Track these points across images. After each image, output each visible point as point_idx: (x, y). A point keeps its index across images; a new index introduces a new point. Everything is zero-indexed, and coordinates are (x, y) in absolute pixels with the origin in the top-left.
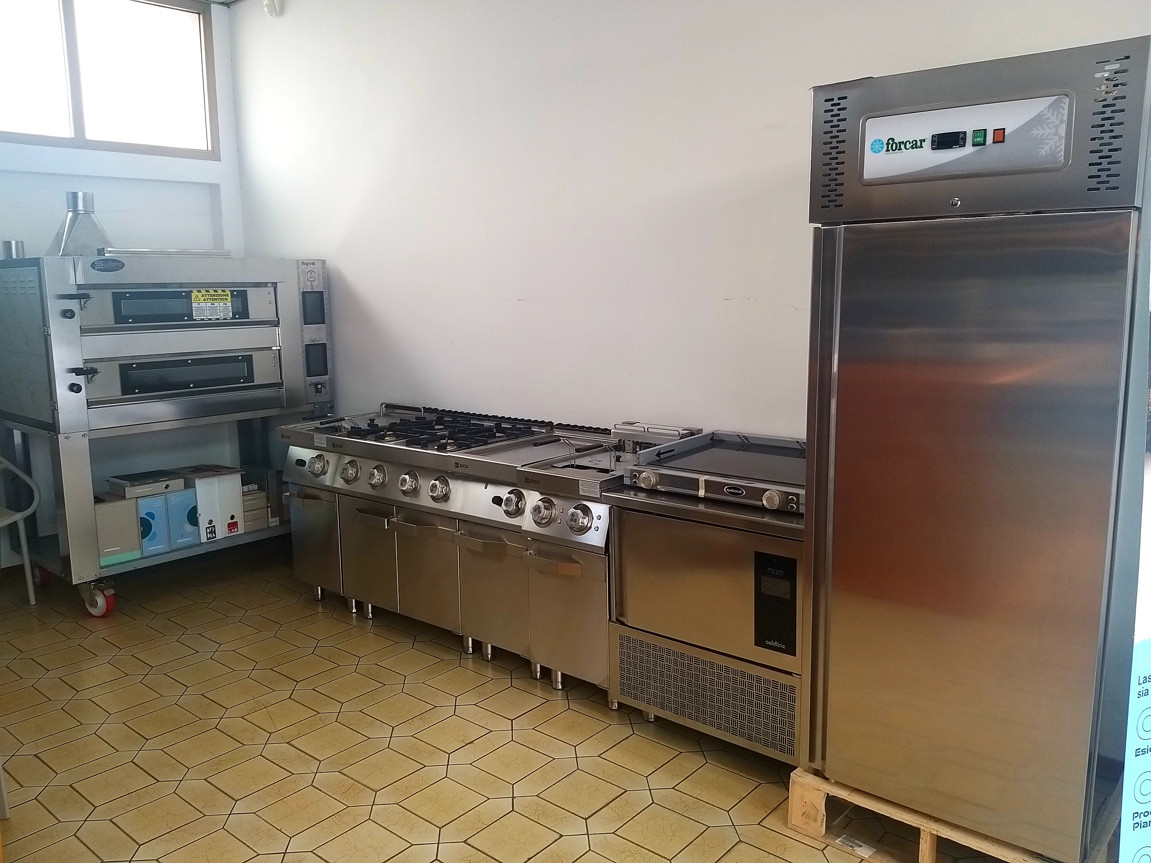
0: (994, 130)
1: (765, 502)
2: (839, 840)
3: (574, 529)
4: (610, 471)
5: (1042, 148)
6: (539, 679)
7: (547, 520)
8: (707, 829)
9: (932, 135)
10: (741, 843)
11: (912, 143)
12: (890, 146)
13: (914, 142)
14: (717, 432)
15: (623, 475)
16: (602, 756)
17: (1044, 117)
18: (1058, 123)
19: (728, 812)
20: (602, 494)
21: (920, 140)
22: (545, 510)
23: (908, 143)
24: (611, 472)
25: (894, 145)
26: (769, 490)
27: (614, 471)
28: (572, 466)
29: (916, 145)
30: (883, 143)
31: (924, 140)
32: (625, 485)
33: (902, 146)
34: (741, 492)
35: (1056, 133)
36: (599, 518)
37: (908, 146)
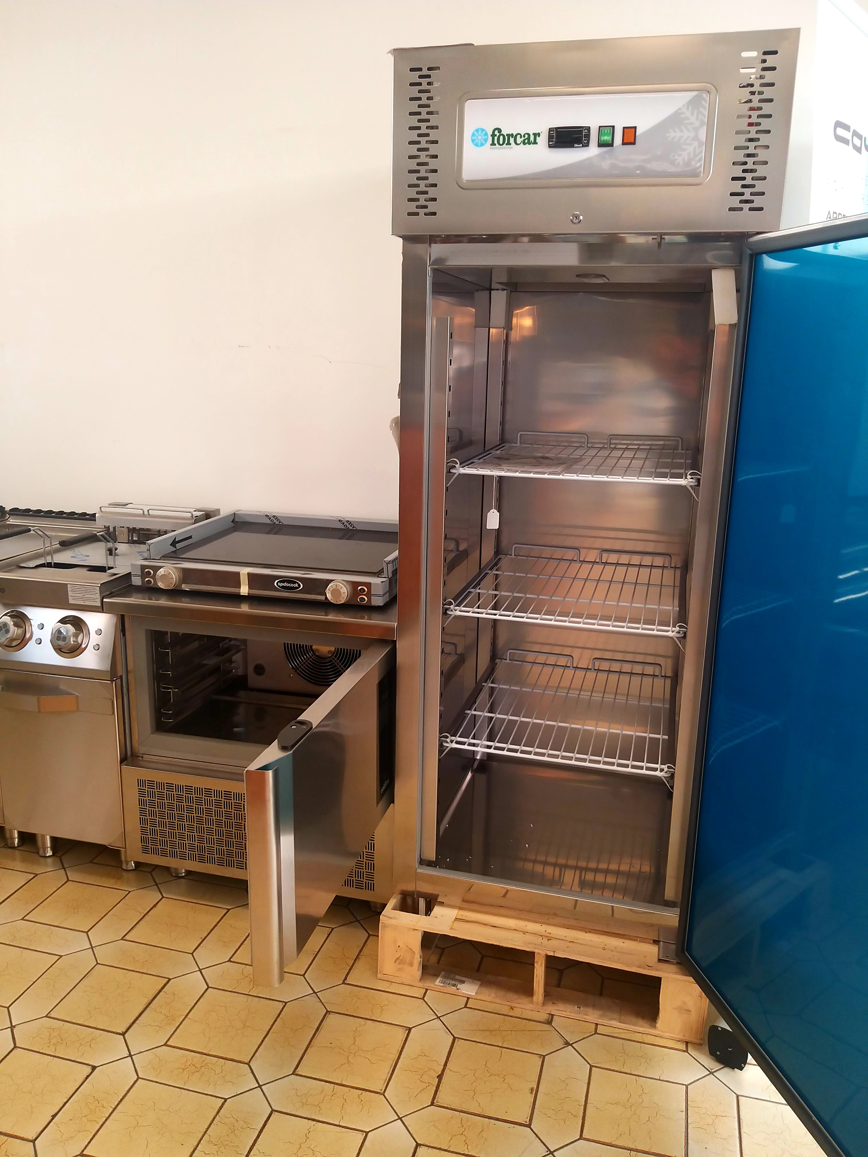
0: (624, 128)
1: (329, 596)
2: (438, 980)
3: (62, 650)
4: (107, 568)
5: (680, 155)
6: (17, 847)
7: (20, 641)
8: (284, 1006)
9: (549, 129)
10: (330, 1014)
11: (524, 136)
12: (496, 138)
13: (526, 136)
14: (238, 512)
15: (131, 572)
16: (127, 938)
17: (683, 116)
18: (697, 124)
19: (304, 975)
20: (105, 600)
21: (533, 134)
22: (16, 628)
23: (519, 136)
24: (108, 570)
25: (501, 137)
26: (333, 580)
27: (112, 568)
28: (49, 565)
29: (530, 140)
30: (486, 134)
31: (539, 135)
32: (134, 587)
33: (512, 140)
34: (297, 585)
35: (696, 138)
36: (99, 632)
37: (519, 140)
